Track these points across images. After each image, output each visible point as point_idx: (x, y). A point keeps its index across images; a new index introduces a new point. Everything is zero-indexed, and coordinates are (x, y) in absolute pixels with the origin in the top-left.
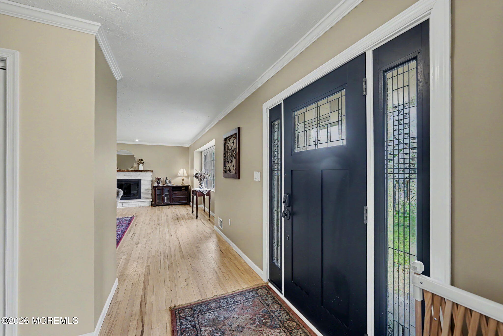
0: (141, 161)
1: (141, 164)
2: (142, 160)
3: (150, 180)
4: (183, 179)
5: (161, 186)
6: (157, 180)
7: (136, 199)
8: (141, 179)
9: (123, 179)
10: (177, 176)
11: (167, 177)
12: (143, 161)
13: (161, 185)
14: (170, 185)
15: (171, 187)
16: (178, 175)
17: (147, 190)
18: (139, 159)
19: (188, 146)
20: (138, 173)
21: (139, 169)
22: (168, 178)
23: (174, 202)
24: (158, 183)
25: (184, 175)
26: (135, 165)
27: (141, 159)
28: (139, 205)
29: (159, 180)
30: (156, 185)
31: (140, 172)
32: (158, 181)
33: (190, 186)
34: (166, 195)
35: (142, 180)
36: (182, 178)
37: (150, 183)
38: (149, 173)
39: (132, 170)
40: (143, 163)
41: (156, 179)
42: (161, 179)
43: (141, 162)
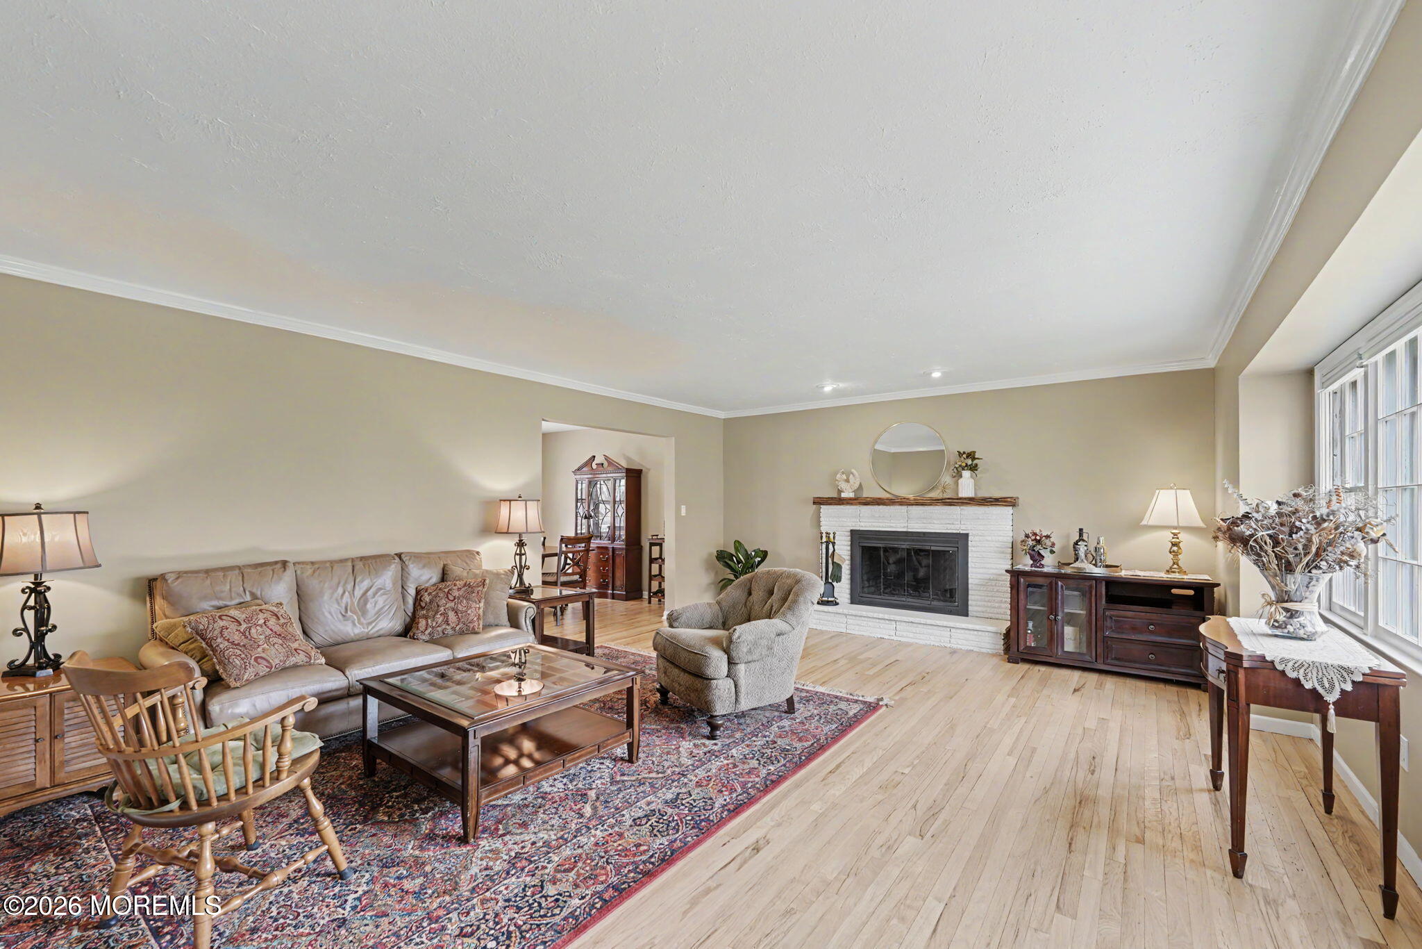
0: (970, 461)
1: (966, 474)
2: (971, 455)
3: (1005, 539)
4: (1174, 545)
5: (1045, 570)
6: (1031, 543)
7: (950, 613)
8: (967, 536)
9: (905, 530)
10: (1136, 526)
11: (1081, 530)
12: (974, 459)
13: (1049, 564)
14: (1098, 571)
15: (1097, 580)
16: (1144, 522)
17: (989, 582)
18: (960, 454)
19: (1211, 363)
20: (956, 510)
21: (960, 496)
22: (1085, 536)
23: (1113, 662)
24: (1037, 557)
25: (1181, 525)
26: (947, 479)
27: (968, 450)
28: (955, 640)
29: (1039, 542)
30: (1026, 564)
31: (963, 504)
32: (1032, 548)
33: (1218, 585)
34: (1071, 619)
35: (970, 538)
36: (1167, 536)
37: (1003, 553)
38: (998, 508)
39: (932, 499)
40: (973, 468)
41: (1027, 536)
42: (1048, 537)
43: (967, 465)
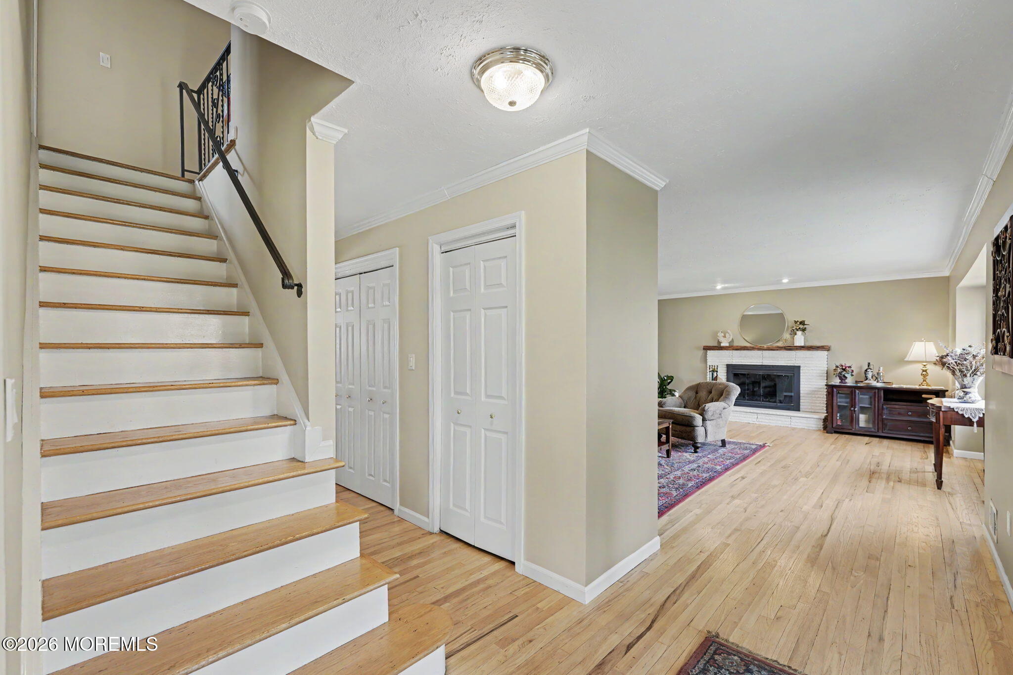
0: (801, 326)
1: (799, 333)
2: (802, 323)
3: (822, 369)
4: (923, 371)
5: (848, 384)
6: (839, 370)
7: (789, 409)
8: (799, 367)
9: (761, 364)
10: (902, 361)
11: (869, 363)
12: (804, 324)
13: (850, 381)
14: (879, 385)
15: (879, 389)
16: (906, 359)
17: (813, 393)
18: (796, 322)
19: (946, 273)
20: (793, 353)
21: (795, 345)
22: (871, 367)
23: (887, 432)
24: (843, 378)
25: (927, 360)
26: (787, 336)
27: (800, 320)
28: (792, 423)
29: (844, 370)
30: (836, 381)
31: (797, 349)
32: (840, 373)
33: (947, 391)
34: (863, 410)
35: (801, 368)
36: (920, 367)
37: (821, 376)
38: (819, 351)
39: (778, 347)
40: (804, 330)
41: (837, 367)
42: (850, 367)
43: (799, 328)
